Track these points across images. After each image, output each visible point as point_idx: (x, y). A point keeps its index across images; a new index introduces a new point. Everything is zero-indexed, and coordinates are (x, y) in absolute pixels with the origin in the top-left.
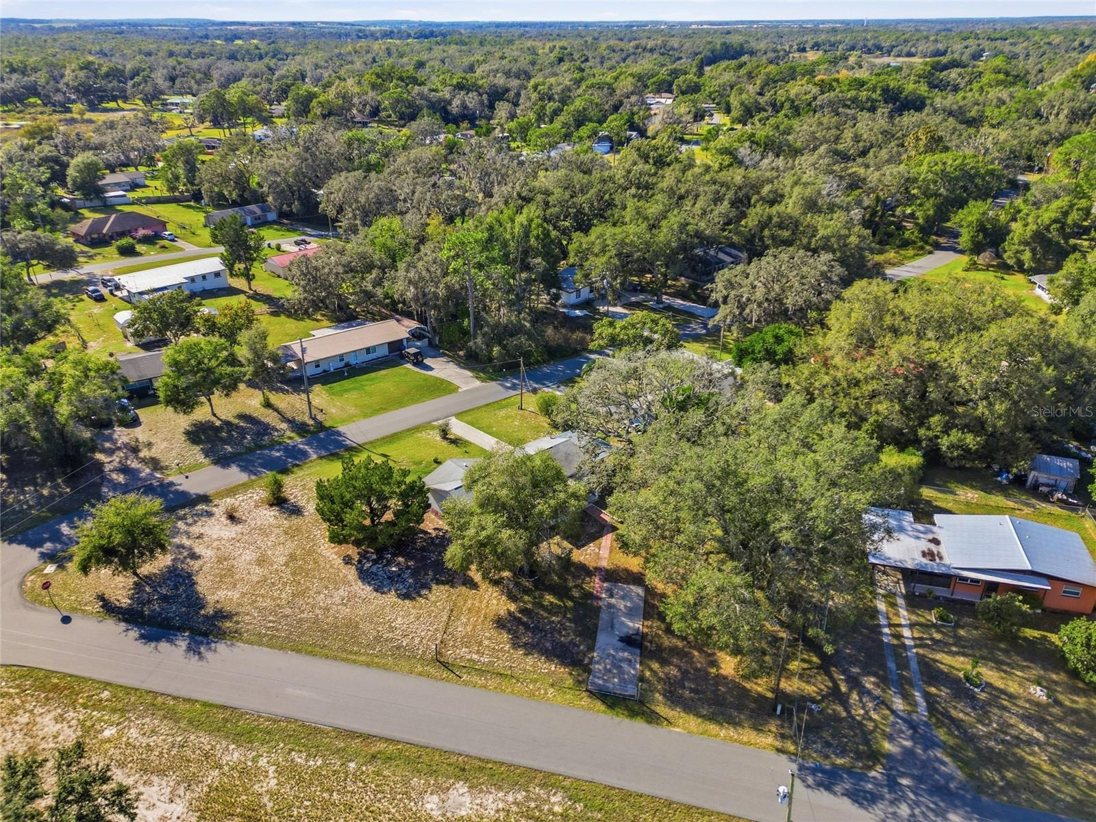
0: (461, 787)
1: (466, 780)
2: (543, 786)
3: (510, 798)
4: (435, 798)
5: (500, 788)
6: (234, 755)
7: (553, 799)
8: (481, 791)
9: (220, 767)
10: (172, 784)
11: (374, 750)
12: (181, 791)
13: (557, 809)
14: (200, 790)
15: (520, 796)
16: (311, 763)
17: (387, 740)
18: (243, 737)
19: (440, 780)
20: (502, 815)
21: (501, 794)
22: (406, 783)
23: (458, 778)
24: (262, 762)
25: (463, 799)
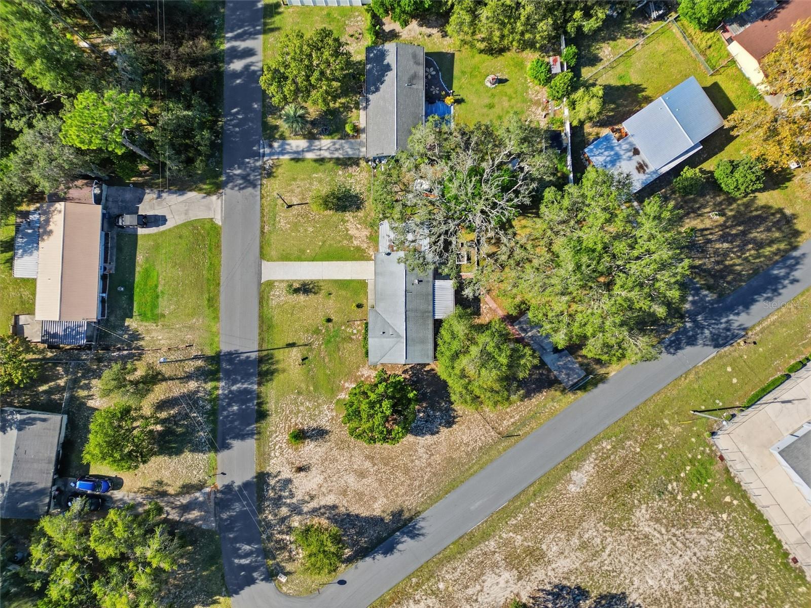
0: (574, 473)
1: (572, 469)
2: (597, 444)
3: (592, 460)
4: (571, 486)
5: (585, 460)
6: (492, 544)
7: (604, 445)
8: (581, 468)
9: (495, 552)
10: (491, 572)
11: (531, 493)
12: (497, 571)
13: (609, 447)
14: (502, 563)
15: (594, 456)
16: (519, 519)
17: (530, 486)
18: (485, 536)
19: (565, 478)
20: (596, 468)
21: (588, 462)
22: (556, 491)
23: (569, 472)
24: (504, 536)
25: (579, 476)
